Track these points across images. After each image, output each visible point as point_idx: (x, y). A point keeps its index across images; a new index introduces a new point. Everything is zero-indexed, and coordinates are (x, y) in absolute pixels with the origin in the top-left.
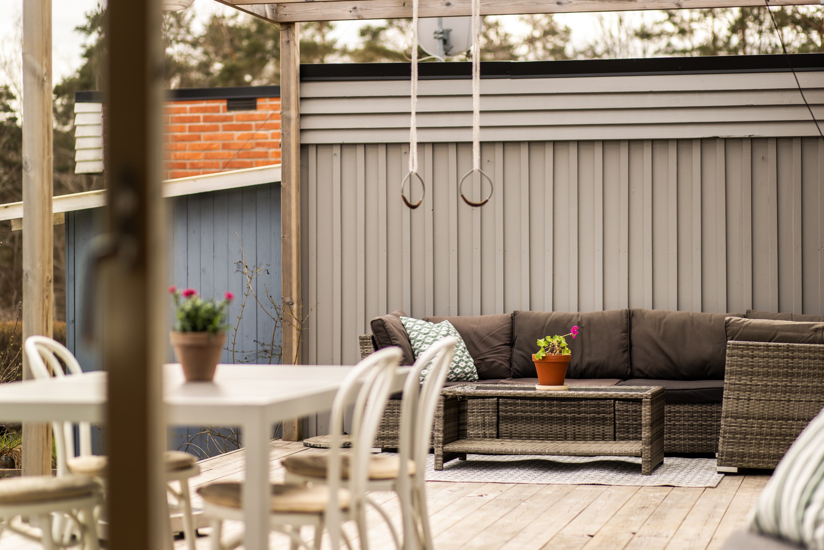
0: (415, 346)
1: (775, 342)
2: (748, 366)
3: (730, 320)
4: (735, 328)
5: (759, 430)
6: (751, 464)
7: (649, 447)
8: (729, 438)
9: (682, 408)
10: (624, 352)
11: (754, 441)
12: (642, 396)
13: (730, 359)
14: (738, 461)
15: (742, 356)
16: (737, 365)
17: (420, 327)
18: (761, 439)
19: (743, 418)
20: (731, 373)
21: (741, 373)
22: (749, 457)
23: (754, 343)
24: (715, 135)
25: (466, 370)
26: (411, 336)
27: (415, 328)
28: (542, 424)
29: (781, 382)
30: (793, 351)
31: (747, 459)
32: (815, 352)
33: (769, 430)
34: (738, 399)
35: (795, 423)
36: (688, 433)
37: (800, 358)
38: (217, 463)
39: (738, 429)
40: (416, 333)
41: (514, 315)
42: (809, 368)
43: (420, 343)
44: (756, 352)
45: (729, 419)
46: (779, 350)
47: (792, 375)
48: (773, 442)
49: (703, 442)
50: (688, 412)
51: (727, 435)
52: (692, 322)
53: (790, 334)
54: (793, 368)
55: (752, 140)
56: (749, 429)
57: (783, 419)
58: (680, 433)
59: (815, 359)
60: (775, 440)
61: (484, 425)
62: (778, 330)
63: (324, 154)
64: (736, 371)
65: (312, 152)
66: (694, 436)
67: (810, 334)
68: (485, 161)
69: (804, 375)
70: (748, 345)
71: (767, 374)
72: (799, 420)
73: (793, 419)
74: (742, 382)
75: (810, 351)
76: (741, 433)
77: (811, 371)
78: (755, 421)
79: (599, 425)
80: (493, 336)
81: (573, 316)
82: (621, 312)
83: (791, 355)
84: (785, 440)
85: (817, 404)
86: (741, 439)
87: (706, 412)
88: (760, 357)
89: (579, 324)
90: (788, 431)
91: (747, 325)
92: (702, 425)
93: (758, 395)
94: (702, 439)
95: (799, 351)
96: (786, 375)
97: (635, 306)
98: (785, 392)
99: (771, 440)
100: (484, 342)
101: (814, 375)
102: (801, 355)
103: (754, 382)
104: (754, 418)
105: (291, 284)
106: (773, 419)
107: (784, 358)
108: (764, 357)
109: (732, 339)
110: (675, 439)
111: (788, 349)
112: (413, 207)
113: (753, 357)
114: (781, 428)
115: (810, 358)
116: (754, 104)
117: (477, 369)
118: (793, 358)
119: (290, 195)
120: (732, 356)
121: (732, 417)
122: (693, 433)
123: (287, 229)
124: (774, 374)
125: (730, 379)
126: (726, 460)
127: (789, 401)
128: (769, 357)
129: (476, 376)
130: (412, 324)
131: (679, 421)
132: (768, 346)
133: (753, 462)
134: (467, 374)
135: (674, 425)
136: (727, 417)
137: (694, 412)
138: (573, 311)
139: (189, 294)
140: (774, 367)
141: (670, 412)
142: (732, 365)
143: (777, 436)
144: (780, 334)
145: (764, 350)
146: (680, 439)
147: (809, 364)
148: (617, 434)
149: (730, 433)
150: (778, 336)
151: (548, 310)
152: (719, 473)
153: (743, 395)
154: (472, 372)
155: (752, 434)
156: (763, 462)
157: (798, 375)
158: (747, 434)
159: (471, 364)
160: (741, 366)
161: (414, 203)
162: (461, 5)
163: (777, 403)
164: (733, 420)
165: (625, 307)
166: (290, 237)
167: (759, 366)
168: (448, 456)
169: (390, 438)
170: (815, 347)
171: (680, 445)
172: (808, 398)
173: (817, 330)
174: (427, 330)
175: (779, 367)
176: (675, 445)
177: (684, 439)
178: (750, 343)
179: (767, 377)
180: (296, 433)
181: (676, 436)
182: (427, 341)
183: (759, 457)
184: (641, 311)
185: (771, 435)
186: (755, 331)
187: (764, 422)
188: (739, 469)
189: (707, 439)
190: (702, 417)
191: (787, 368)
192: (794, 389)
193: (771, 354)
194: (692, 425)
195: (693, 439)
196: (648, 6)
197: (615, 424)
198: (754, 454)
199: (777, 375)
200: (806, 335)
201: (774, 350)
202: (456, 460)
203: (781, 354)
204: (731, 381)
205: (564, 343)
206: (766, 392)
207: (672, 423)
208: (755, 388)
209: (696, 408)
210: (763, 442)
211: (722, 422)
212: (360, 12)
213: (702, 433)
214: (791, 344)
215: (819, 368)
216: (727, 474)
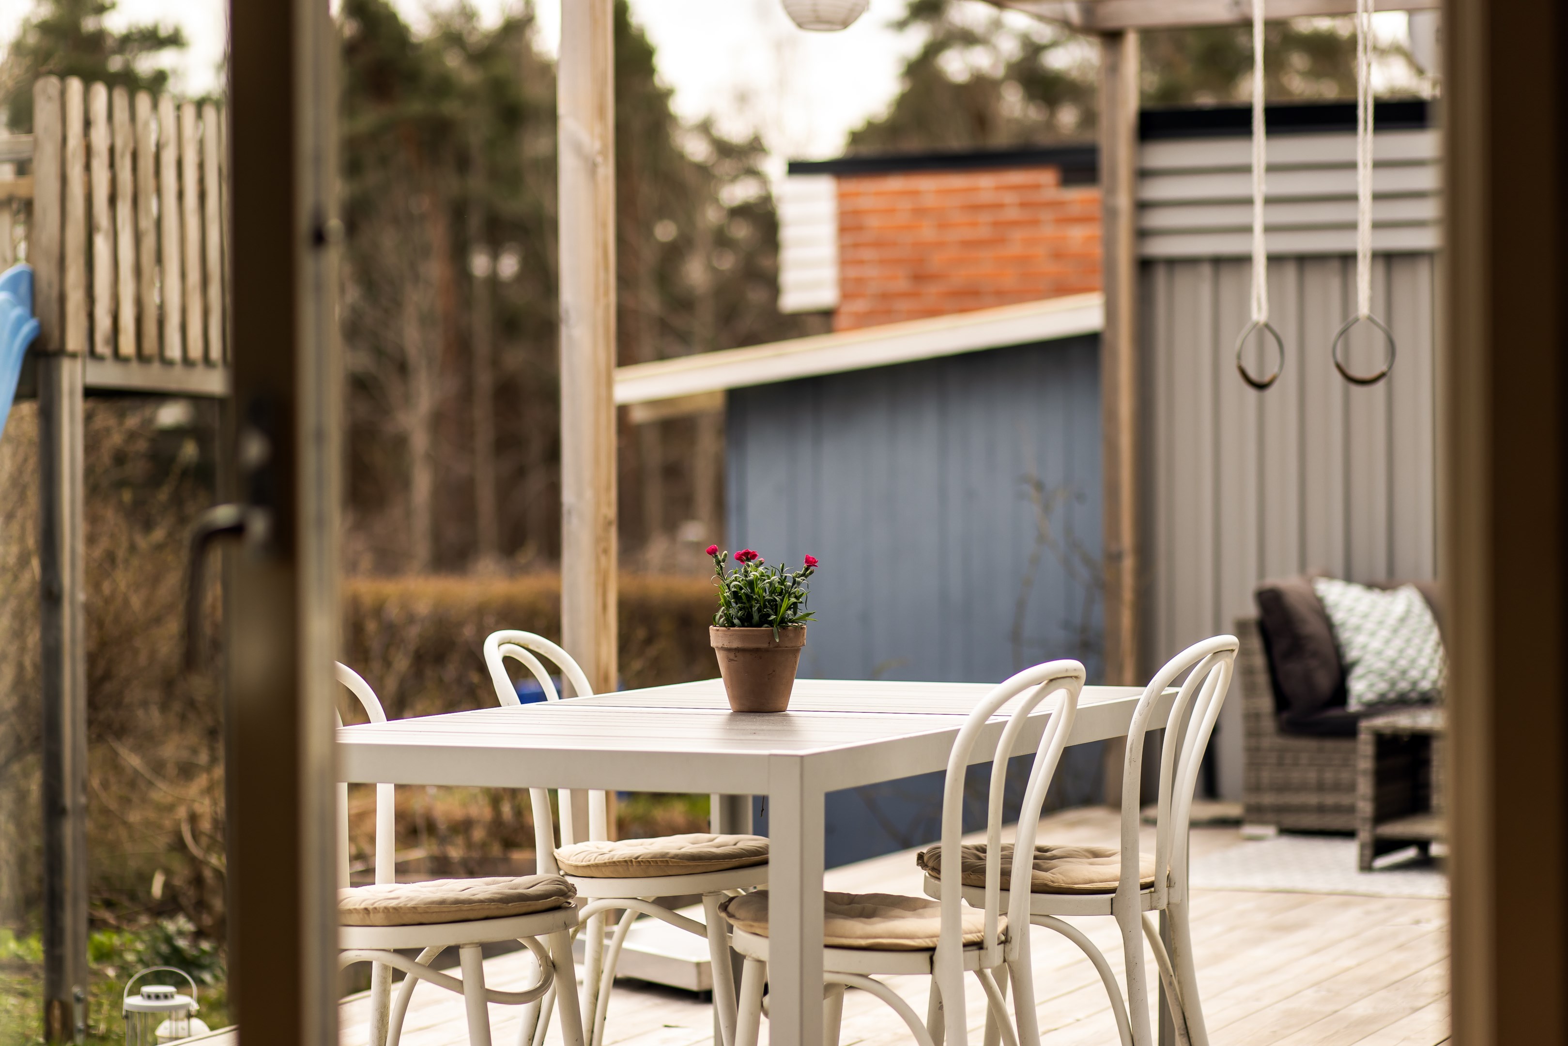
0: (1343, 639)
17: (1350, 601)
25: (1439, 685)
26: (1336, 619)
27: (1341, 604)
40: (1343, 613)
43: (1350, 633)
63: (1183, 281)
65: (1160, 277)
105: (1119, 517)
112: (1261, 386)
123: (1113, 417)
130: (1336, 597)
139: (747, 556)
161: (1266, 379)
166: (1118, 429)
168: (1383, 846)
174: (1365, 608)
182: (1362, 629)
202: (1411, 853)
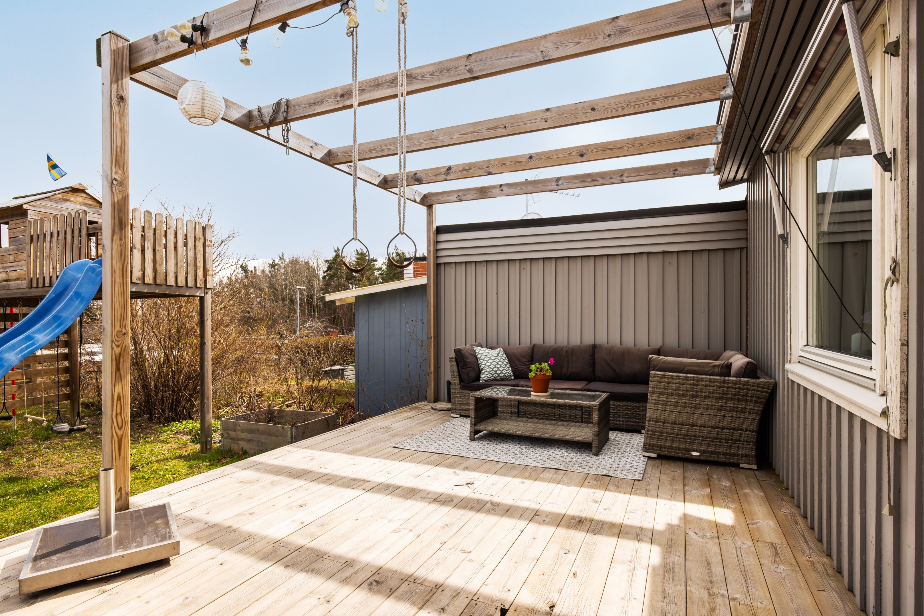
0: (480, 362)
1: (683, 373)
2: (664, 389)
3: (652, 357)
4: (655, 363)
5: (672, 431)
6: (666, 453)
7: (597, 438)
8: (651, 434)
9: (621, 403)
10: (590, 367)
11: (668, 438)
12: (592, 405)
13: (652, 383)
14: (657, 450)
15: (661, 382)
16: (657, 388)
17: (483, 352)
18: (674, 437)
19: (661, 422)
20: (653, 393)
21: (660, 393)
22: (665, 448)
23: (670, 374)
24: (642, 251)
25: (506, 375)
26: (478, 357)
27: (480, 353)
28: (542, 407)
29: (689, 401)
30: (697, 381)
31: (663, 449)
32: (714, 382)
33: (679, 432)
34: (657, 410)
35: (698, 428)
36: (625, 418)
37: (702, 385)
38: (373, 422)
39: (657, 429)
40: (480, 355)
41: (534, 345)
42: (709, 392)
43: (482, 361)
44: (670, 380)
45: (651, 422)
46: (687, 380)
47: (697, 396)
48: (682, 440)
49: (634, 424)
50: (625, 406)
51: (650, 432)
52: (628, 352)
53: (695, 368)
54: (697, 392)
55: (663, 253)
56: (665, 430)
57: (689, 425)
58: (620, 417)
59: (714, 386)
60: (684, 438)
61: (511, 406)
62: (686, 365)
63: (448, 268)
64: (656, 391)
65: (441, 267)
66: (629, 420)
67: (709, 369)
68: (522, 269)
69: (705, 397)
70: (665, 375)
71: (678, 395)
72: (701, 426)
73: (697, 426)
74: (660, 399)
75: (710, 381)
76: (659, 432)
77: (711, 395)
78: (669, 425)
79: (573, 410)
80: (523, 357)
81: (564, 347)
82: (589, 346)
83: (695, 383)
84: (690, 439)
85: (715, 417)
86: (659, 436)
87: (636, 406)
88: (673, 383)
89: (567, 351)
90: (693, 433)
91: (664, 362)
92: (633, 414)
93: (672, 408)
94: (633, 422)
95: (702, 381)
96: (692, 396)
97: (598, 342)
98: (691, 408)
99: (681, 438)
100: (518, 360)
101: (713, 397)
102: (704, 383)
103: (668, 400)
104: (668, 423)
105: (431, 328)
106: (682, 424)
107: (691, 385)
108: (676, 384)
109: (653, 370)
110: (617, 421)
111: (693, 379)
113: (668, 383)
114: (688, 431)
115: (710, 386)
116: (665, 233)
117: (513, 374)
118: (697, 385)
119: (430, 287)
120: (654, 381)
121: (653, 421)
122: (628, 418)
123: (429, 303)
124: (683, 395)
125: (652, 397)
126: (649, 449)
127: (694, 413)
128: (680, 383)
129: (513, 377)
130: (479, 350)
131: (619, 410)
132: (679, 376)
133: (668, 451)
134: (507, 377)
135: (617, 413)
136: (649, 421)
137: (628, 406)
138: (565, 344)
140: (683, 391)
141: (614, 405)
142: (653, 388)
143: (684, 436)
144: (687, 368)
145: (676, 379)
146: (620, 421)
147: (709, 390)
148: (583, 416)
149: (651, 431)
150: (686, 369)
151: (553, 343)
152: (644, 456)
153: (661, 408)
154: (510, 376)
155: (667, 433)
156: (675, 452)
157: (701, 397)
158: (663, 433)
159: (510, 371)
160: (660, 388)
162: (508, 190)
163: (685, 414)
164: (654, 423)
165: (592, 342)
166: (430, 306)
167: (672, 389)
169: (464, 410)
170: (714, 379)
171: (620, 424)
172: (708, 413)
173: (715, 366)
174: (487, 354)
175: (687, 391)
176: (617, 424)
177: (623, 421)
178: (666, 373)
179: (678, 397)
180: (433, 399)
181: (618, 419)
182: (486, 359)
183: (672, 449)
184: (600, 345)
185: (681, 435)
186: (669, 366)
187: (676, 426)
188: (658, 455)
189: (636, 422)
190: (633, 409)
191: (693, 391)
192: (698, 406)
193: (681, 382)
194: (627, 413)
195: (628, 421)
196: (605, 183)
197: (582, 410)
198: (668, 447)
199: (685, 396)
200: (706, 369)
201: (684, 379)
203: (688, 382)
204: (653, 398)
205: (547, 367)
206: (677, 406)
207: (615, 411)
208: (669, 403)
209: (629, 404)
210: (675, 439)
211: (646, 424)
212: (461, 198)
213: (633, 419)
214: (696, 376)
215: (717, 393)
216: (649, 458)
